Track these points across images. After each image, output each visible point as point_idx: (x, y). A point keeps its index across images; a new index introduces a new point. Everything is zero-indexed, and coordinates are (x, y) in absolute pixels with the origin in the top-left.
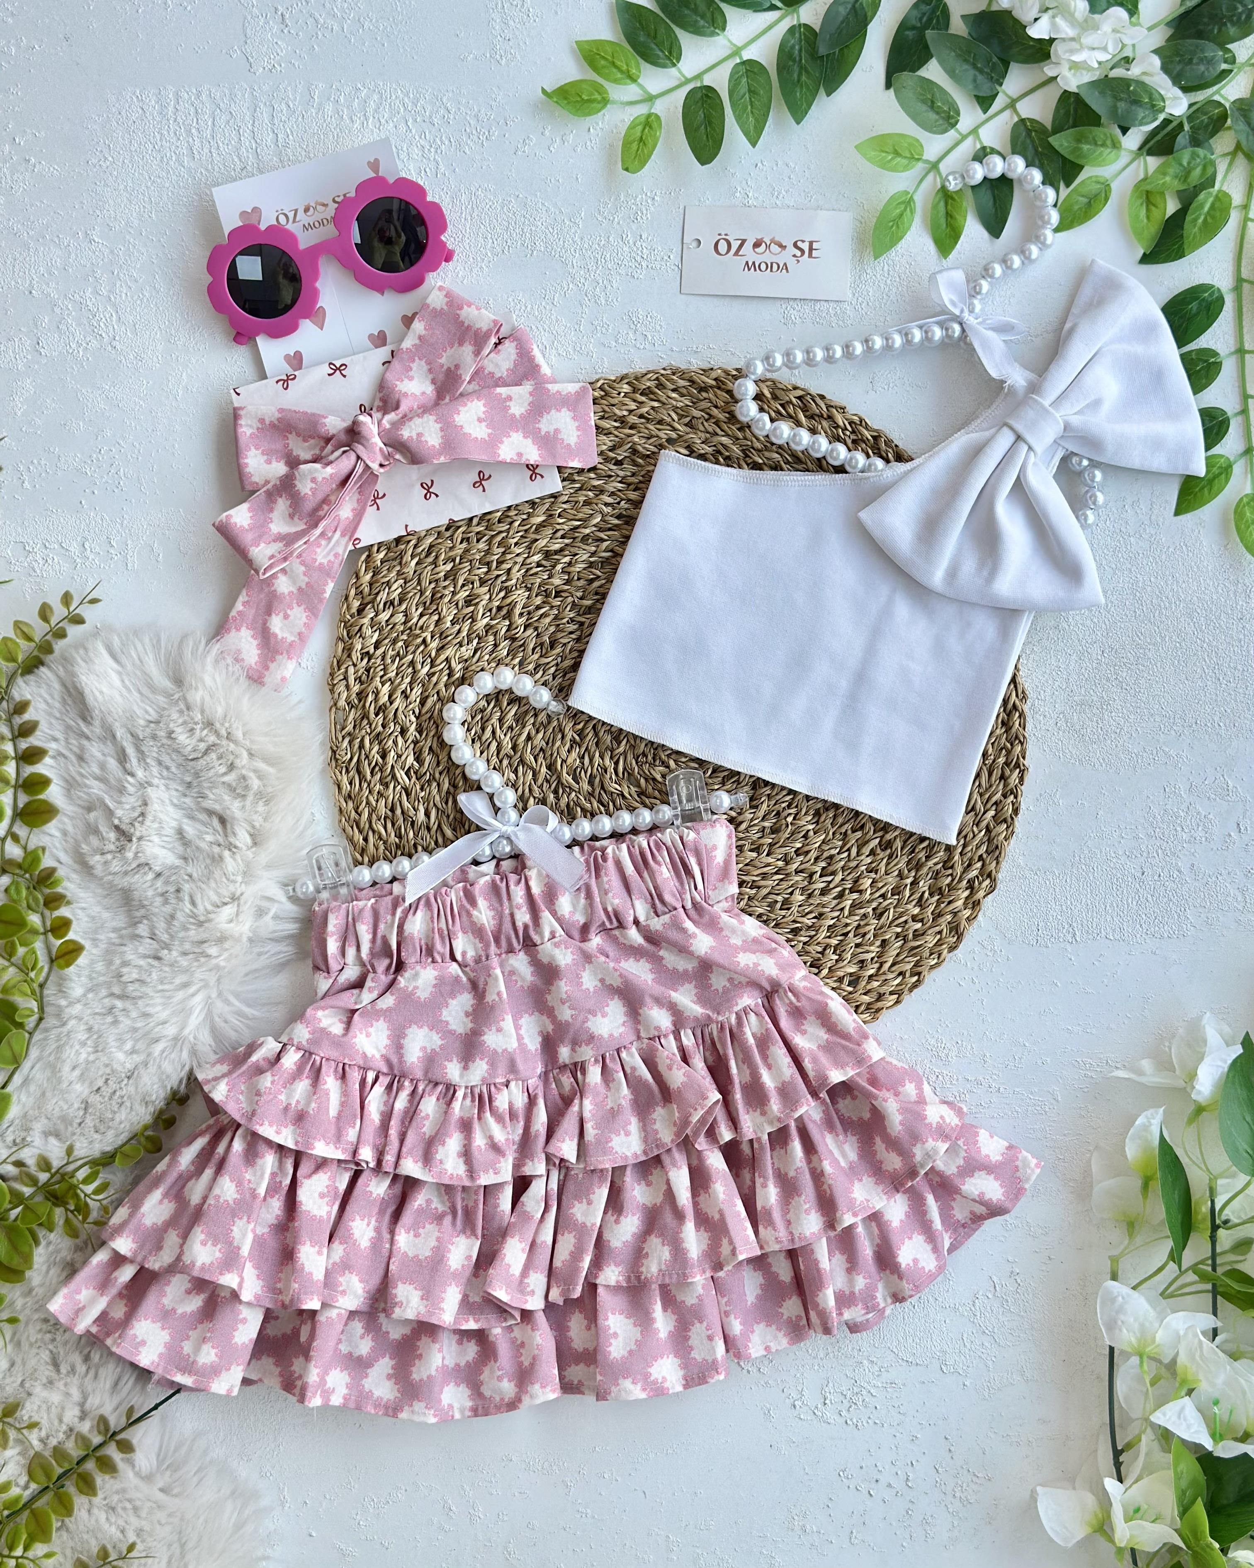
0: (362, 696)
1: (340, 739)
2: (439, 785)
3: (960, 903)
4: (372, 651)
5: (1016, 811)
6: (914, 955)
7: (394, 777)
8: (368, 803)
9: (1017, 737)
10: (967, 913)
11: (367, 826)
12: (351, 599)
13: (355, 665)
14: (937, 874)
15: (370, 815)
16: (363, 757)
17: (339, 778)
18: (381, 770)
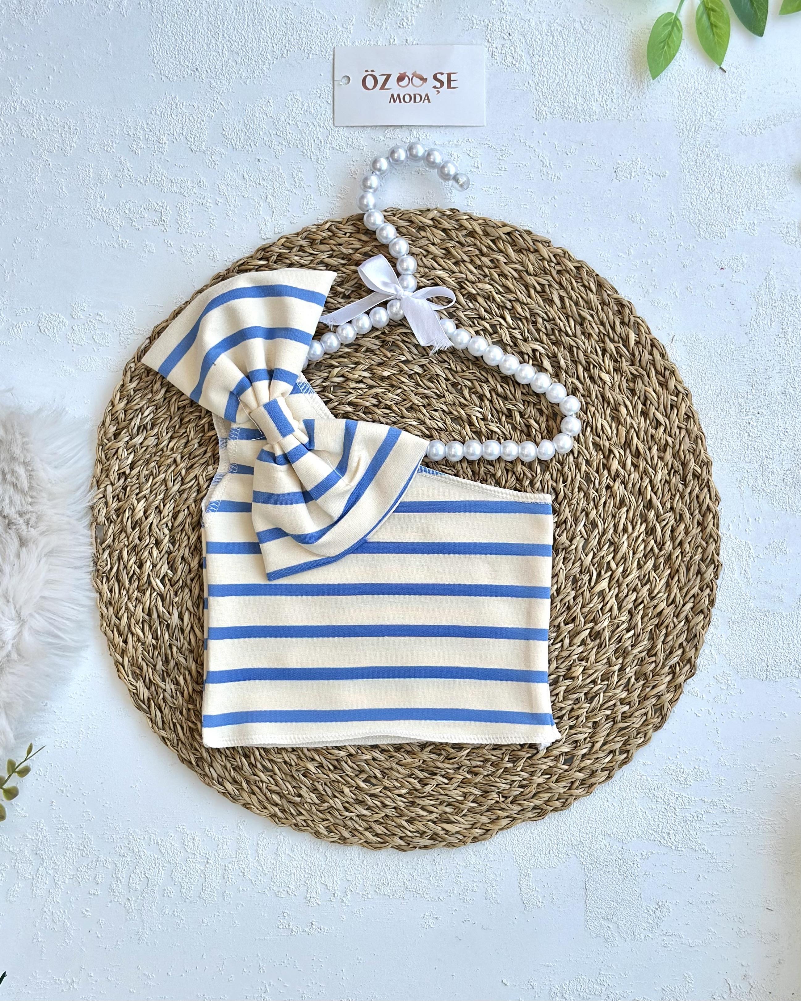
0: (119, 511)
1: (101, 552)
2: (191, 591)
3: (663, 687)
4: (128, 472)
5: (712, 603)
6: (623, 736)
7: (150, 583)
8: (127, 609)
9: (711, 536)
10: (669, 696)
11: (127, 629)
12: (107, 424)
13: (112, 484)
14: (642, 661)
15: (129, 619)
16: (122, 567)
17: (101, 587)
18: (138, 579)
